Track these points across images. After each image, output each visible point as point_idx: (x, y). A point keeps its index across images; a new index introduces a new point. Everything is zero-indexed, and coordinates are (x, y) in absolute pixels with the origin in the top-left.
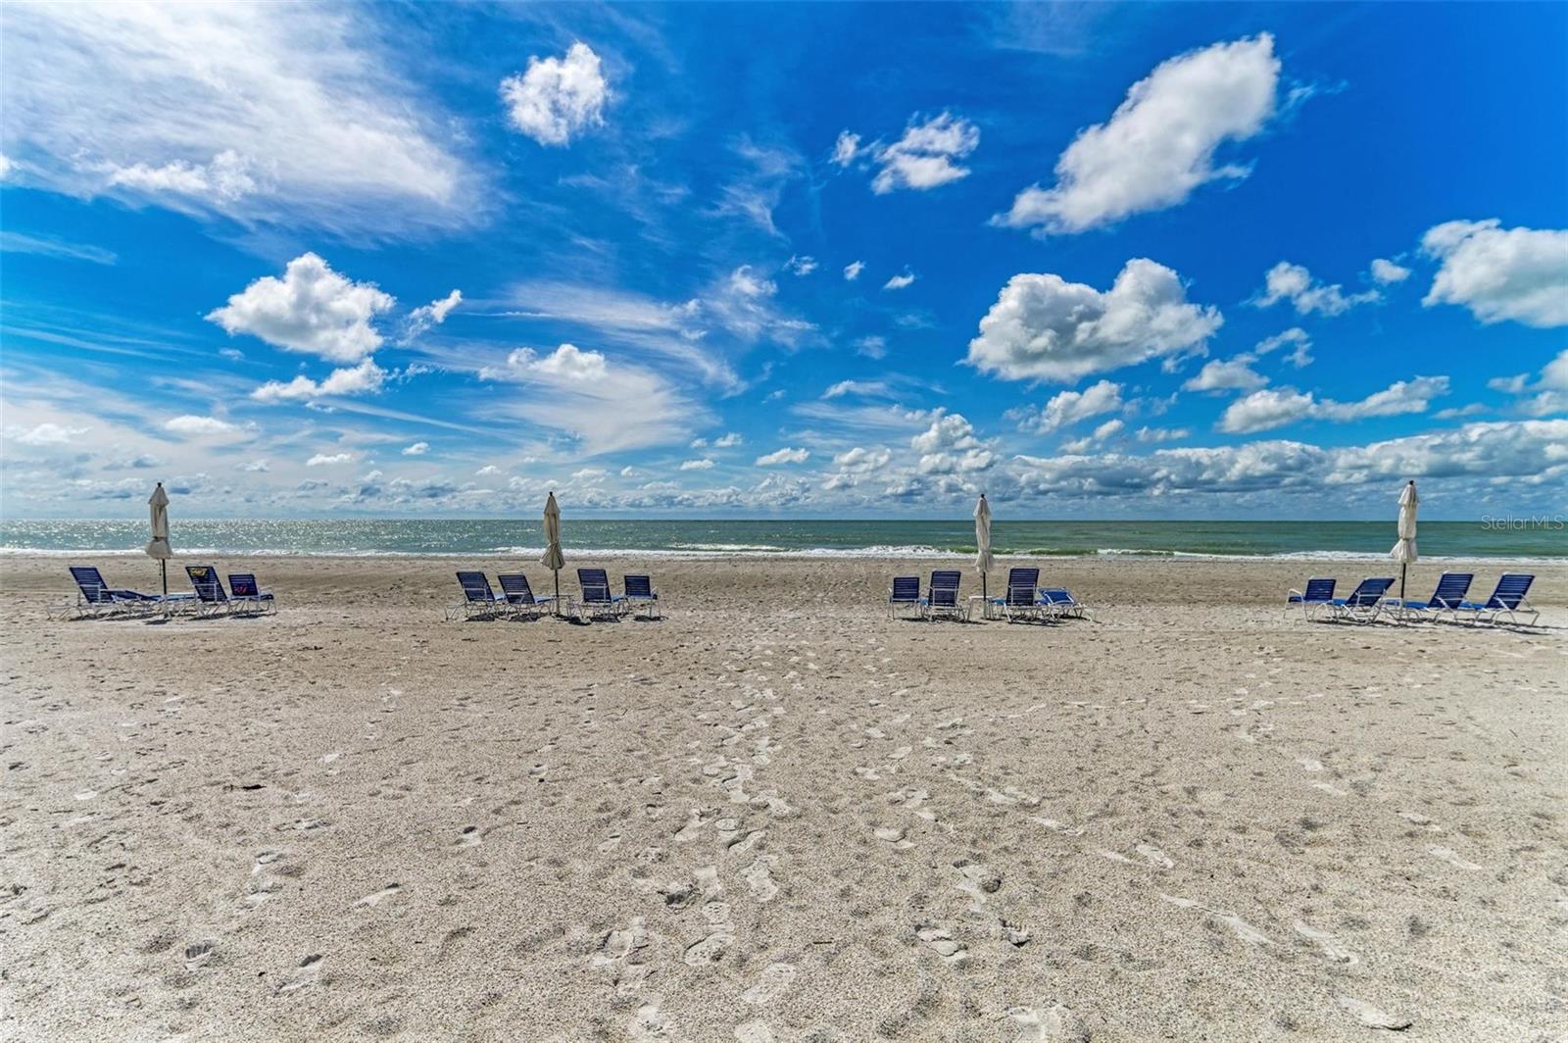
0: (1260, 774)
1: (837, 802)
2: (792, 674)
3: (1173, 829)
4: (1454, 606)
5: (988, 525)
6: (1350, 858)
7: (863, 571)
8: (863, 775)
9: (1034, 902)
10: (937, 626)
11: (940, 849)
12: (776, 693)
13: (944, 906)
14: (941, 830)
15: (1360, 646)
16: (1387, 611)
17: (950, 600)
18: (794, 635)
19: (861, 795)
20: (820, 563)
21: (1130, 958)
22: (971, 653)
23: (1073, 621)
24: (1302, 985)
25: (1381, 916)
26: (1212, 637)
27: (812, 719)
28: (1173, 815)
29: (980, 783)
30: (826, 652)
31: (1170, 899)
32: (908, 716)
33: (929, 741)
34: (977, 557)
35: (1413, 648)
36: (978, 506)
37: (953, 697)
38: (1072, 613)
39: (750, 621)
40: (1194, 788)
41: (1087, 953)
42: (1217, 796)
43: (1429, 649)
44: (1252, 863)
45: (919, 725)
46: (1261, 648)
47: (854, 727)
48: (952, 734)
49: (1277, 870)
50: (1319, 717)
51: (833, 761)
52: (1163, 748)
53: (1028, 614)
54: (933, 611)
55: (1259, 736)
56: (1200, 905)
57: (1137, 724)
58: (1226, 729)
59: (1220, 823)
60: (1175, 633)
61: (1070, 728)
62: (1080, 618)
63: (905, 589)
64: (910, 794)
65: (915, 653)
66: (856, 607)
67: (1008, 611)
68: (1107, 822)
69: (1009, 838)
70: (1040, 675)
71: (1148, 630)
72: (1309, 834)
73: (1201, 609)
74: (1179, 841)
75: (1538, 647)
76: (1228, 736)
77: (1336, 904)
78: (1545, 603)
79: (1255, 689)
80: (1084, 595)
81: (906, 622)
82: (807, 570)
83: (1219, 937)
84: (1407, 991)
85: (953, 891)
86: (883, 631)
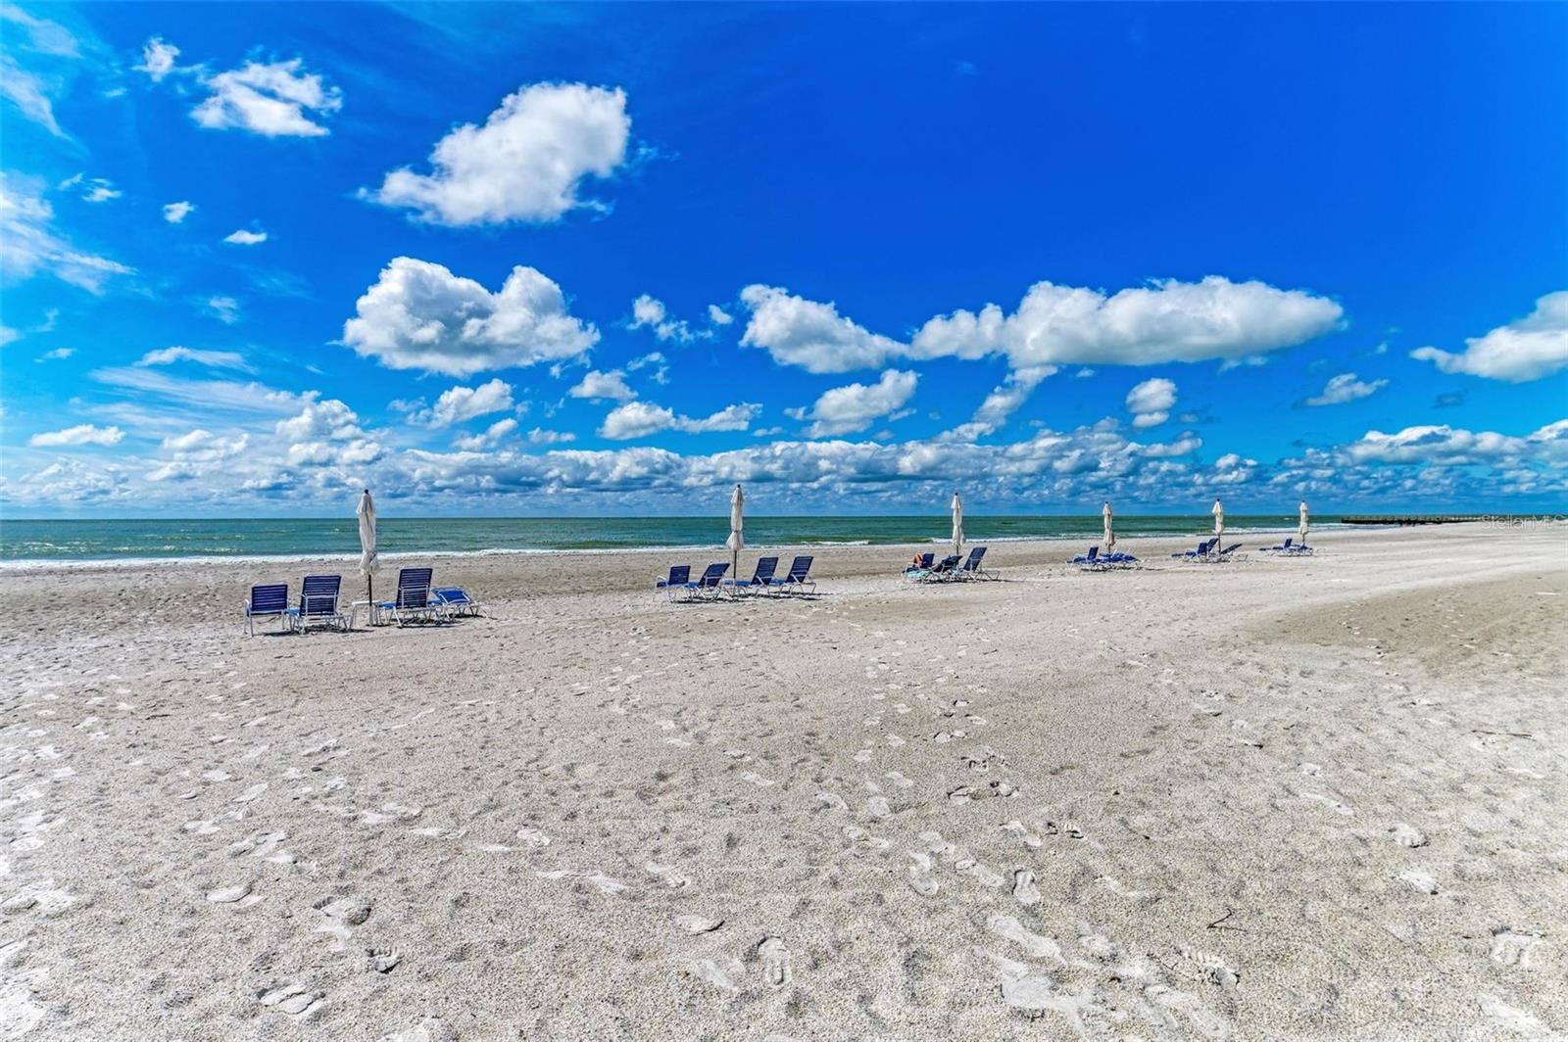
0: (628, 741)
1: (152, 873)
2: (90, 721)
3: (552, 807)
4: (767, 582)
5: (374, 523)
6: (689, 798)
7: (210, 580)
8: (195, 830)
9: (408, 920)
10: (311, 638)
11: (297, 894)
12: (59, 749)
13: (298, 956)
14: (300, 871)
15: (707, 619)
16: (725, 590)
17: (328, 608)
18: (95, 670)
19: (190, 856)
20: (143, 574)
21: (503, 944)
22: (352, 665)
23: (468, 620)
24: (649, 917)
25: (708, 839)
26: (596, 623)
27: (117, 776)
28: (553, 794)
29: (353, 807)
30: (148, 686)
31: (545, 875)
32: (265, 748)
33: (292, 773)
34: (362, 557)
35: (741, 618)
36: (362, 501)
37: (326, 717)
38: (468, 612)
39: (19, 657)
40: (572, 765)
41: (461, 955)
42: (592, 767)
43: (751, 618)
44: (616, 822)
45: (279, 756)
46: (635, 629)
47: (187, 773)
48: (324, 758)
49: (635, 822)
50: (674, 683)
51: (151, 821)
52: (548, 733)
53: (421, 616)
54: (306, 622)
55: (629, 707)
56: (571, 872)
57: (526, 713)
58: (603, 706)
59: (593, 792)
60: (565, 622)
61: (459, 729)
62: (476, 616)
63: (268, 600)
64: (263, 838)
65: (281, 672)
66: (198, 626)
67: (398, 614)
68: (489, 816)
69: (384, 858)
70: (430, 679)
71: (540, 621)
72: (662, 784)
73: (588, 598)
74: (556, 817)
75: (815, 610)
76: (604, 711)
77: (677, 839)
78: (820, 576)
79: (629, 667)
80: (481, 592)
81: (270, 637)
82: (121, 584)
83: (585, 898)
84: (723, 895)
85: (311, 937)
86: (236, 652)
